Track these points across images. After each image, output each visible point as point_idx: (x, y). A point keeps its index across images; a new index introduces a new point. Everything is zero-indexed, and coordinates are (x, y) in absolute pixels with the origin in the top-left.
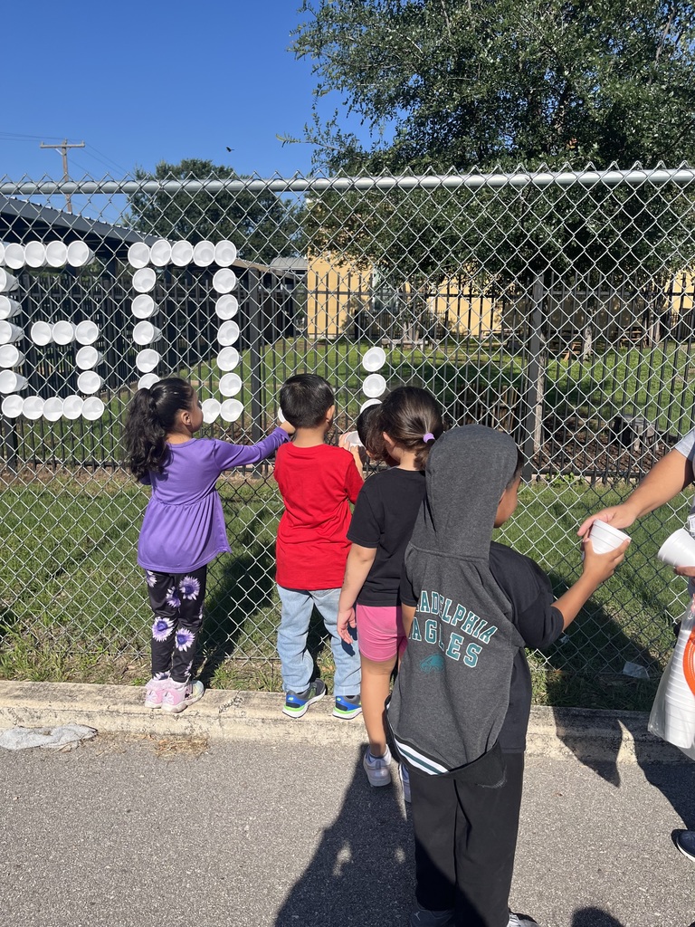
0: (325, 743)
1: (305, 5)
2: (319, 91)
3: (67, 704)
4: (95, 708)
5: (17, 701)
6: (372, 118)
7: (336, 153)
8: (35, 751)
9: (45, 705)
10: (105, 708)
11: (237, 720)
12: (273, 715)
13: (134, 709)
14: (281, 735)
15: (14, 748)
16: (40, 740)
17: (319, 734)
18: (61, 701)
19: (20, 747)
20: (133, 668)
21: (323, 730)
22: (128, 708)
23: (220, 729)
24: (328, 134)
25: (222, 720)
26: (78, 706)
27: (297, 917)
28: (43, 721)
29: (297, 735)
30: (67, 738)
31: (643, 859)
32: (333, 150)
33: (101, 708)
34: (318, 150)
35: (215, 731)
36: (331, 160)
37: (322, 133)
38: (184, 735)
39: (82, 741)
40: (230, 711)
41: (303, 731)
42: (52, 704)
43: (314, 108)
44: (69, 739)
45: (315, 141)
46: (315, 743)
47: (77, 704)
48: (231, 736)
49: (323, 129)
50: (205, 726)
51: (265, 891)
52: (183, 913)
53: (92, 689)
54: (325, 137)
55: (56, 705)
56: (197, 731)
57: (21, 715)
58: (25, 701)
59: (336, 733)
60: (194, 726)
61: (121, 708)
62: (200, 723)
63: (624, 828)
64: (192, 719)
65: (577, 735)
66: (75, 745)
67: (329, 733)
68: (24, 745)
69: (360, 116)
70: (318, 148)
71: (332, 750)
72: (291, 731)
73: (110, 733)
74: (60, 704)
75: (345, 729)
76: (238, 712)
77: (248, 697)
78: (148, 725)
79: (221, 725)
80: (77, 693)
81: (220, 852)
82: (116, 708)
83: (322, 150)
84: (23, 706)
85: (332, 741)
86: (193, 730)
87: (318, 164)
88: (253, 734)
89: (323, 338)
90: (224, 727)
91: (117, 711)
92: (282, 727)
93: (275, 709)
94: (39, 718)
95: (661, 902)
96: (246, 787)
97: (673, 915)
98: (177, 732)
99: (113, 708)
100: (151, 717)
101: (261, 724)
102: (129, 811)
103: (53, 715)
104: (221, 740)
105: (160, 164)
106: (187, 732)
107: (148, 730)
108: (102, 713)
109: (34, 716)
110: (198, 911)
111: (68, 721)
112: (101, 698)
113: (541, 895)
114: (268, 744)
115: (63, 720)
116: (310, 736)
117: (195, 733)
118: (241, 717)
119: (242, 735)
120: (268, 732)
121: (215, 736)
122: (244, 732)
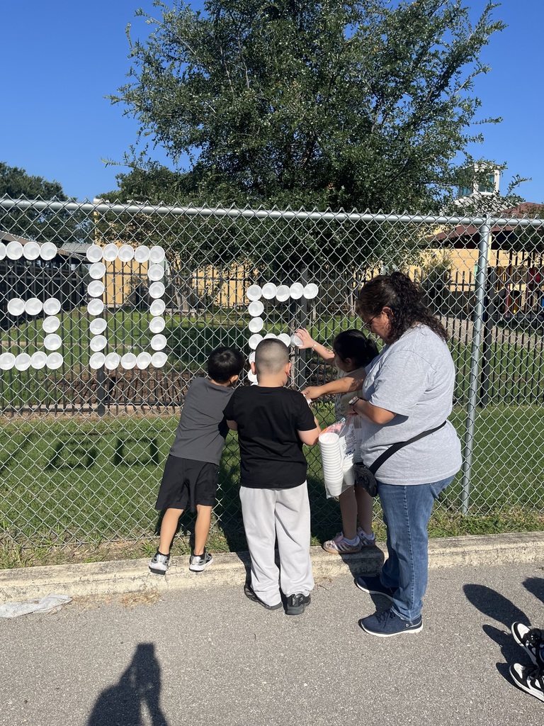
3: (47, 580)
4: (70, 580)
5: (7, 583)
8: (29, 617)
9: (29, 583)
10: (78, 579)
11: (178, 575)
13: (101, 577)
14: (209, 581)
15: (12, 616)
16: (33, 608)
18: (41, 578)
19: (16, 615)
20: (78, 553)
21: (238, 574)
22: (96, 577)
23: (165, 583)
26: (56, 580)
27: (265, 683)
28: (28, 595)
29: (220, 580)
30: (52, 604)
31: (451, 619)
33: (75, 579)
35: (162, 585)
38: (139, 591)
39: (64, 605)
40: (173, 570)
41: (224, 577)
42: (35, 581)
44: (54, 604)
46: (232, 584)
47: (55, 579)
48: (173, 587)
49: (138, 156)
50: (155, 583)
51: (239, 672)
52: (190, 695)
53: (61, 568)
55: (38, 582)
56: (149, 587)
57: (9, 593)
58: (12, 582)
60: (146, 583)
61: (91, 578)
62: (150, 580)
63: (435, 604)
64: (144, 578)
66: (59, 609)
68: (20, 613)
72: (216, 577)
73: (82, 597)
74: (41, 581)
76: (178, 569)
78: (111, 587)
79: (166, 580)
80: (51, 572)
81: (198, 656)
82: (86, 578)
84: (11, 585)
86: (145, 587)
88: (189, 584)
89: (112, 306)
90: (169, 582)
91: (88, 580)
92: (210, 576)
94: (24, 593)
95: (468, 639)
96: (198, 617)
97: (476, 645)
98: (134, 589)
99: (83, 578)
100: (114, 581)
102: (122, 643)
103: (36, 589)
104: (167, 592)
106: (141, 588)
107: (112, 591)
108: (76, 583)
109: (21, 592)
110: (200, 691)
111: (48, 592)
112: (72, 573)
113: (403, 646)
114: (201, 590)
115: (44, 592)
116: (229, 580)
117: (147, 589)
118: (181, 572)
119: (182, 585)
120: (200, 580)
121: (162, 589)
122: (182, 583)
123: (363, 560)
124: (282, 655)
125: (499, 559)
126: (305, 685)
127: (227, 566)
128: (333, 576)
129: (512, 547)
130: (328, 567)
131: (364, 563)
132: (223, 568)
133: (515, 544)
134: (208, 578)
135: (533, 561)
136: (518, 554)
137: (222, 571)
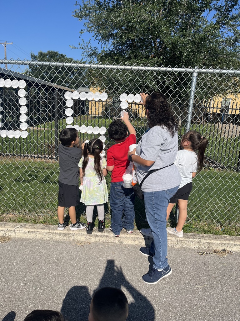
0: (48, 239)
1: (76, 3)
2: (82, 32)
6: (101, 42)
7: (90, 53)
11: (20, 232)
12: (32, 230)
14: (34, 236)
17: (46, 236)
21: (47, 235)
24: (87, 47)
25: (15, 232)
29: (39, 236)
32: (89, 52)
34: (84, 52)
35: (13, 235)
36: (89, 55)
37: (85, 46)
40: (18, 229)
41: (41, 235)
43: (80, 37)
45: (83, 48)
46: (44, 239)
48: (18, 237)
49: (86, 45)
50: (10, 234)
54: (86, 47)
56: (7, 235)
59: (51, 236)
60: (6, 233)
62: (8, 233)
64: (6, 231)
65: (124, 236)
67: (49, 236)
69: (98, 41)
70: (84, 51)
71: (50, 241)
72: (37, 235)
75: (54, 235)
76: (21, 229)
77: (26, 225)
79: (15, 233)
81: (4, 268)
83: (85, 52)
85: (50, 238)
86: (6, 235)
87: (84, 56)
88: (25, 236)
92: (34, 234)
93: (33, 228)
98: (1, 235)
101: (28, 233)
104: (15, 238)
105: (40, 52)
106: (4, 235)
116: (43, 237)
117: (7, 236)
118: (22, 231)
119: (22, 236)
120: (30, 235)
121: (13, 237)
122: (22, 235)
123: (107, 236)
124: (40, 273)
125: (178, 245)
126: (38, 289)
127: (42, 231)
128: (92, 241)
129: (186, 240)
130: (90, 237)
131: (108, 238)
132: (41, 231)
133: (188, 239)
134: (34, 235)
135: (197, 248)
136: (189, 244)
137: (40, 233)
